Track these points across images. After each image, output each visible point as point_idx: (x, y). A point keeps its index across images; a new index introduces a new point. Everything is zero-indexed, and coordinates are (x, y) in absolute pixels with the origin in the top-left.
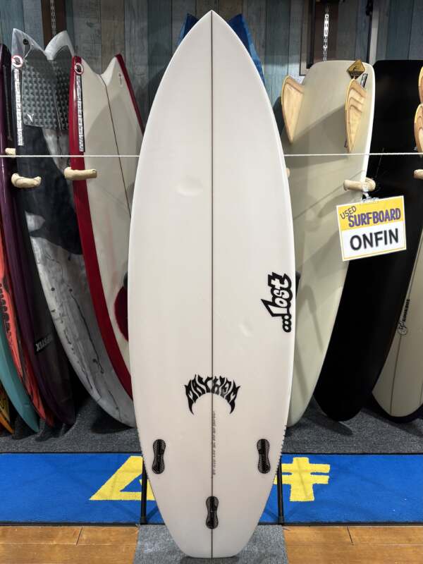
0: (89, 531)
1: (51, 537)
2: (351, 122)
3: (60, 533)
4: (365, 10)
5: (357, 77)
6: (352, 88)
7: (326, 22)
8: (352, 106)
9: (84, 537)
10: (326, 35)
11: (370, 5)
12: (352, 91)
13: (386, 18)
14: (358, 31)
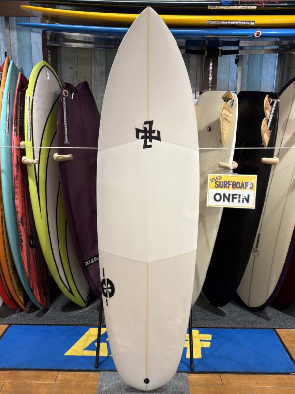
0: (63, 374)
1: (39, 378)
2: (224, 127)
3: (45, 376)
4: (234, 61)
5: (227, 101)
6: (224, 108)
8: (224, 118)
9: (59, 378)
11: (237, 58)
12: (224, 110)
13: (247, 66)
14: (230, 73)
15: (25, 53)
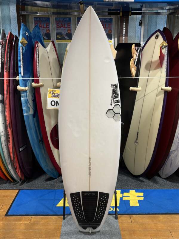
0: (34, 218)
1: (20, 220)
3: (24, 219)
4: (139, 24)
7: (124, 28)
9: (32, 220)
10: (124, 33)
11: (141, 22)
13: (147, 27)
14: (136, 32)
15: (6, 20)
